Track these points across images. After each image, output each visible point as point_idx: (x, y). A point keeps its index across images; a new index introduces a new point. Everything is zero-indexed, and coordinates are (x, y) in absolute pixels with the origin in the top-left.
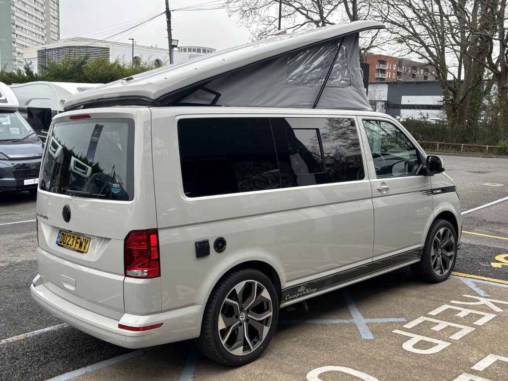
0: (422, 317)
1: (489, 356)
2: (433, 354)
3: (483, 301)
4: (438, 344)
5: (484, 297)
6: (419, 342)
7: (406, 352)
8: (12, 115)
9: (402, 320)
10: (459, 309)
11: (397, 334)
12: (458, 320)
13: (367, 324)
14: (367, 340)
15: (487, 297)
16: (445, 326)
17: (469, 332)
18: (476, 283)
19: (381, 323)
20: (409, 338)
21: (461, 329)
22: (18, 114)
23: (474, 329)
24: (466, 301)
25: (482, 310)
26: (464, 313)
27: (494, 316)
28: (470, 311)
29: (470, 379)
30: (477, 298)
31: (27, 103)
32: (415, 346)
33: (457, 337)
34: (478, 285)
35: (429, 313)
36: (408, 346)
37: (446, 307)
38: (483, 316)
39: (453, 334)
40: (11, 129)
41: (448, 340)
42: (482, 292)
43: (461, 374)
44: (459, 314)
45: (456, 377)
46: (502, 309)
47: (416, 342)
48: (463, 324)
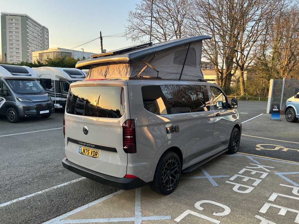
0: (236, 175)
1: (273, 194)
2: (248, 193)
3: (260, 167)
4: (248, 188)
5: (259, 164)
6: (239, 187)
7: (235, 192)
8: (34, 82)
9: (227, 176)
10: (251, 170)
11: (228, 183)
12: (252, 176)
13: (213, 178)
14: (216, 186)
15: (261, 165)
16: (248, 179)
17: (260, 182)
19: (219, 178)
20: (234, 185)
21: (256, 180)
22: (36, 82)
23: (261, 180)
24: (252, 167)
25: (261, 171)
26: (254, 172)
27: (267, 174)
28: (256, 172)
29: (270, 205)
30: (256, 165)
31: (40, 76)
32: (239, 189)
33: (255, 184)
34: (254, 159)
35: (238, 173)
36: (235, 189)
37: (244, 170)
38: (263, 174)
39: (253, 183)
40: (33, 88)
41: (253, 186)
42: (257, 162)
43: (265, 203)
44: (252, 173)
45: (263, 205)
46: (269, 170)
47: (238, 187)
48: (256, 178)
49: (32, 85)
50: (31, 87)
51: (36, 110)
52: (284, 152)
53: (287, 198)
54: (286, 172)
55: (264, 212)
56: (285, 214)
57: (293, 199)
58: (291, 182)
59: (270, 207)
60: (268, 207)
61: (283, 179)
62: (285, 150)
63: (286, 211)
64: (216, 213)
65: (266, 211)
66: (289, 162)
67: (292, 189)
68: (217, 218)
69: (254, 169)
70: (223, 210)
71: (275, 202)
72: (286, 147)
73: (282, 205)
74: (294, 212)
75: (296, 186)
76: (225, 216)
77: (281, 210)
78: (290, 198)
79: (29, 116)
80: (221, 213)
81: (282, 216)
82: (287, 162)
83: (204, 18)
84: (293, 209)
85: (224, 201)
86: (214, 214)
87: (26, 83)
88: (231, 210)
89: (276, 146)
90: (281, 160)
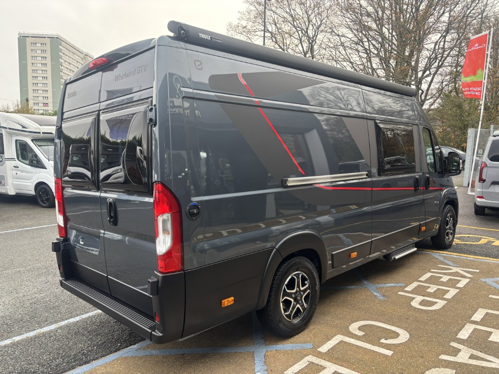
0: (415, 282)
1: (480, 309)
2: (438, 310)
3: (455, 270)
4: (437, 303)
5: (454, 266)
6: (422, 301)
7: (415, 308)
10: (440, 275)
11: (403, 295)
12: (443, 284)
13: (377, 288)
14: (382, 300)
15: (459, 267)
16: (435, 289)
17: (456, 292)
18: (444, 257)
19: (387, 287)
20: (413, 298)
21: (448, 291)
23: (458, 290)
24: (442, 270)
25: (457, 276)
26: (445, 279)
27: (468, 280)
28: (448, 277)
29: (474, 327)
30: (449, 267)
32: (421, 304)
33: (449, 296)
35: (420, 279)
36: (415, 304)
37: (428, 275)
38: (461, 280)
39: (444, 294)
41: (445, 299)
42: (451, 264)
43: (466, 324)
44: (442, 280)
45: (463, 326)
46: (471, 274)
47: (419, 301)
48: (449, 287)
52: (496, 246)
55: (465, 338)
59: (475, 329)
60: (472, 330)
61: (495, 288)
62: (497, 243)
64: (386, 340)
65: (467, 335)
68: (387, 347)
69: (445, 274)
70: (397, 335)
71: (482, 322)
73: (493, 327)
76: (401, 343)
77: (492, 334)
80: (393, 340)
81: (495, 343)
83: (352, 31)
85: (398, 322)
86: (383, 341)
88: (410, 335)
89: (481, 238)
90: (491, 259)
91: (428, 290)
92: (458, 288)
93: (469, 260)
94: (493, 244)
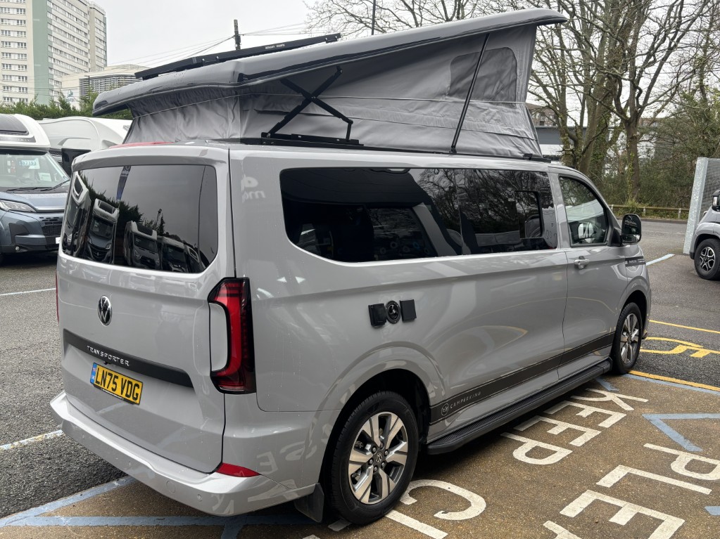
1: (618, 468)
2: (551, 465)
3: (610, 396)
4: (556, 452)
5: (611, 391)
6: (533, 448)
7: (517, 461)
8: (42, 157)
10: (582, 406)
12: (580, 421)
15: (615, 392)
16: (565, 428)
17: (594, 436)
20: (521, 444)
21: (582, 433)
22: (48, 156)
23: (599, 432)
25: (608, 408)
26: (587, 411)
27: (622, 415)
28: (593, 410)
29: (595, 498)
30: (603, 392)
31: (62, 143)
32: (528, 455)
33: (578, 442)
36: (520, 454)
38: (610, 415)
39: (573, 439)
40: (41, 174)
41: (570, 447)
42: (608, 386)
43: (585, 491)
44: (581, 414)
45: (577, 496)
46: (633, 406)
47: (529, 449)
48: (587, 426)
49: (38, 167)
50: (36, 171)
51: (44, 235)
52: (695, 360)
53: (650, 480)
54: (678, 412)
55: (572, 515)
56: (628, 523)
57: (666, 484)
58: (680, 439)
59: (596, 503)
60: (590, 501)
61: (661, 431)
62: (702, 353)
63: (634, 514)
64: (445, 513)
65: (579, 511)
66: (697, 387)
67: (674, 457)
68: (441, 525)
69: (590, 404)
70: (467, 504)
71: (614, 491)
72: (706, 346)
73: (628, 500)
74: (654, 518)
75: (688, 452)
76: (466, 520)
77: (620, 511)
78: (657, 482)
79: (25, 251)
80: (457, 513)
81: (619, 526)
82: (690, 388)
84: (657, 510)
85: (479, 484)
86: (440, 515)
87: (20, 160)
88: (487, 506)
89: (678, 344)
90: (678, 381)
91: (550, 432)
92: (599, 429)
93: (641, 381)
94: (692, 356)
